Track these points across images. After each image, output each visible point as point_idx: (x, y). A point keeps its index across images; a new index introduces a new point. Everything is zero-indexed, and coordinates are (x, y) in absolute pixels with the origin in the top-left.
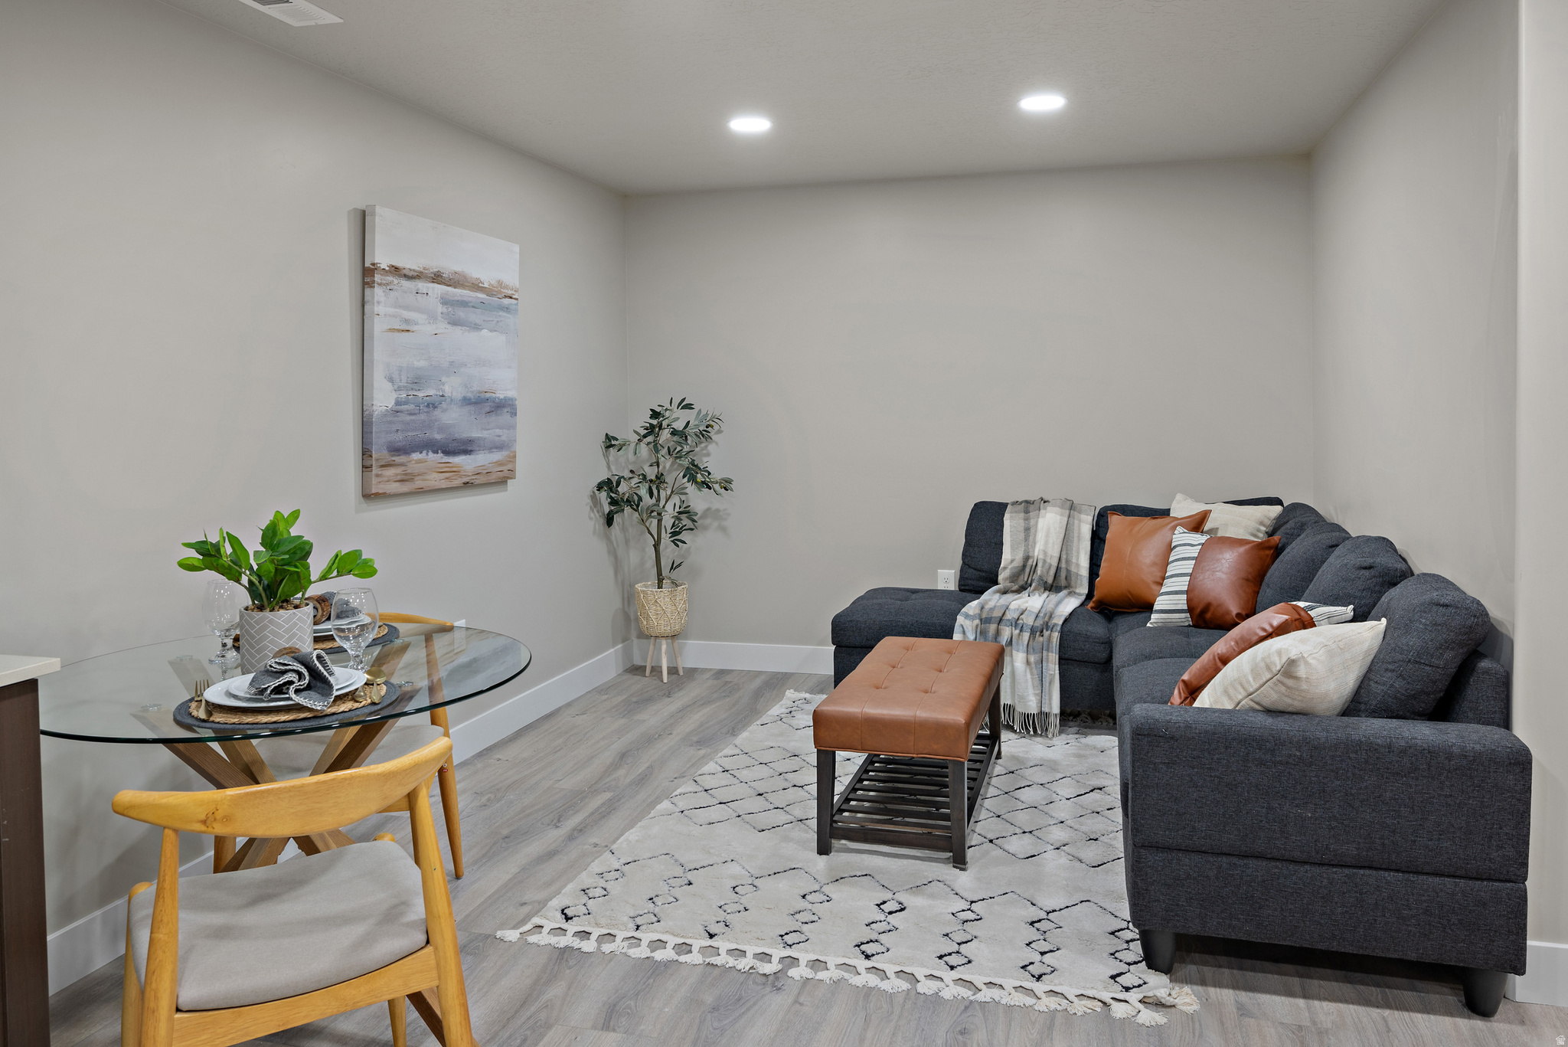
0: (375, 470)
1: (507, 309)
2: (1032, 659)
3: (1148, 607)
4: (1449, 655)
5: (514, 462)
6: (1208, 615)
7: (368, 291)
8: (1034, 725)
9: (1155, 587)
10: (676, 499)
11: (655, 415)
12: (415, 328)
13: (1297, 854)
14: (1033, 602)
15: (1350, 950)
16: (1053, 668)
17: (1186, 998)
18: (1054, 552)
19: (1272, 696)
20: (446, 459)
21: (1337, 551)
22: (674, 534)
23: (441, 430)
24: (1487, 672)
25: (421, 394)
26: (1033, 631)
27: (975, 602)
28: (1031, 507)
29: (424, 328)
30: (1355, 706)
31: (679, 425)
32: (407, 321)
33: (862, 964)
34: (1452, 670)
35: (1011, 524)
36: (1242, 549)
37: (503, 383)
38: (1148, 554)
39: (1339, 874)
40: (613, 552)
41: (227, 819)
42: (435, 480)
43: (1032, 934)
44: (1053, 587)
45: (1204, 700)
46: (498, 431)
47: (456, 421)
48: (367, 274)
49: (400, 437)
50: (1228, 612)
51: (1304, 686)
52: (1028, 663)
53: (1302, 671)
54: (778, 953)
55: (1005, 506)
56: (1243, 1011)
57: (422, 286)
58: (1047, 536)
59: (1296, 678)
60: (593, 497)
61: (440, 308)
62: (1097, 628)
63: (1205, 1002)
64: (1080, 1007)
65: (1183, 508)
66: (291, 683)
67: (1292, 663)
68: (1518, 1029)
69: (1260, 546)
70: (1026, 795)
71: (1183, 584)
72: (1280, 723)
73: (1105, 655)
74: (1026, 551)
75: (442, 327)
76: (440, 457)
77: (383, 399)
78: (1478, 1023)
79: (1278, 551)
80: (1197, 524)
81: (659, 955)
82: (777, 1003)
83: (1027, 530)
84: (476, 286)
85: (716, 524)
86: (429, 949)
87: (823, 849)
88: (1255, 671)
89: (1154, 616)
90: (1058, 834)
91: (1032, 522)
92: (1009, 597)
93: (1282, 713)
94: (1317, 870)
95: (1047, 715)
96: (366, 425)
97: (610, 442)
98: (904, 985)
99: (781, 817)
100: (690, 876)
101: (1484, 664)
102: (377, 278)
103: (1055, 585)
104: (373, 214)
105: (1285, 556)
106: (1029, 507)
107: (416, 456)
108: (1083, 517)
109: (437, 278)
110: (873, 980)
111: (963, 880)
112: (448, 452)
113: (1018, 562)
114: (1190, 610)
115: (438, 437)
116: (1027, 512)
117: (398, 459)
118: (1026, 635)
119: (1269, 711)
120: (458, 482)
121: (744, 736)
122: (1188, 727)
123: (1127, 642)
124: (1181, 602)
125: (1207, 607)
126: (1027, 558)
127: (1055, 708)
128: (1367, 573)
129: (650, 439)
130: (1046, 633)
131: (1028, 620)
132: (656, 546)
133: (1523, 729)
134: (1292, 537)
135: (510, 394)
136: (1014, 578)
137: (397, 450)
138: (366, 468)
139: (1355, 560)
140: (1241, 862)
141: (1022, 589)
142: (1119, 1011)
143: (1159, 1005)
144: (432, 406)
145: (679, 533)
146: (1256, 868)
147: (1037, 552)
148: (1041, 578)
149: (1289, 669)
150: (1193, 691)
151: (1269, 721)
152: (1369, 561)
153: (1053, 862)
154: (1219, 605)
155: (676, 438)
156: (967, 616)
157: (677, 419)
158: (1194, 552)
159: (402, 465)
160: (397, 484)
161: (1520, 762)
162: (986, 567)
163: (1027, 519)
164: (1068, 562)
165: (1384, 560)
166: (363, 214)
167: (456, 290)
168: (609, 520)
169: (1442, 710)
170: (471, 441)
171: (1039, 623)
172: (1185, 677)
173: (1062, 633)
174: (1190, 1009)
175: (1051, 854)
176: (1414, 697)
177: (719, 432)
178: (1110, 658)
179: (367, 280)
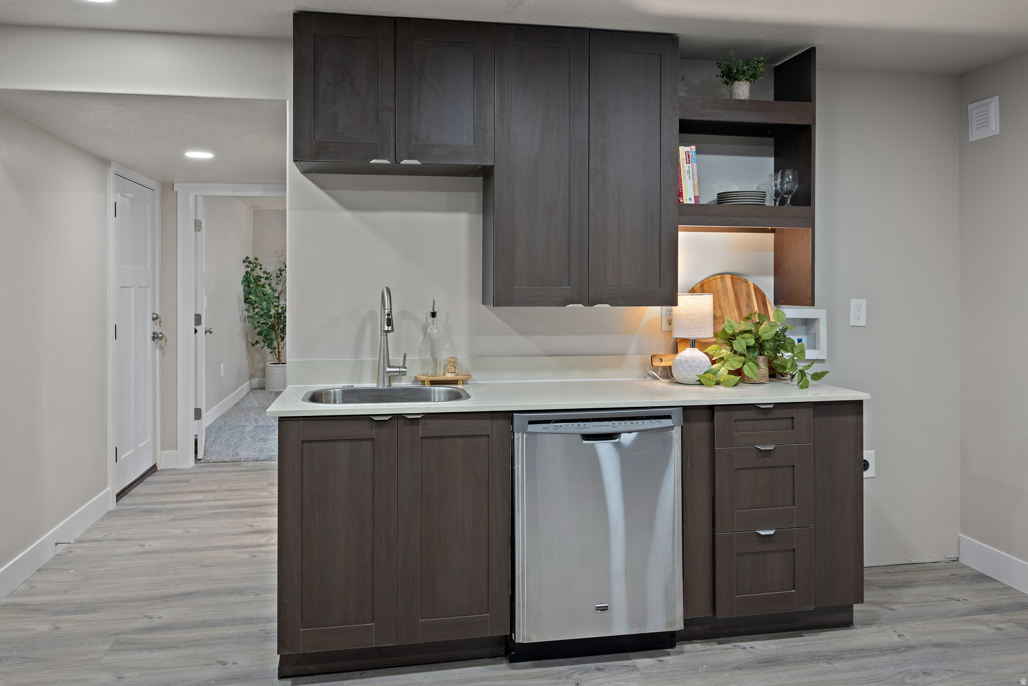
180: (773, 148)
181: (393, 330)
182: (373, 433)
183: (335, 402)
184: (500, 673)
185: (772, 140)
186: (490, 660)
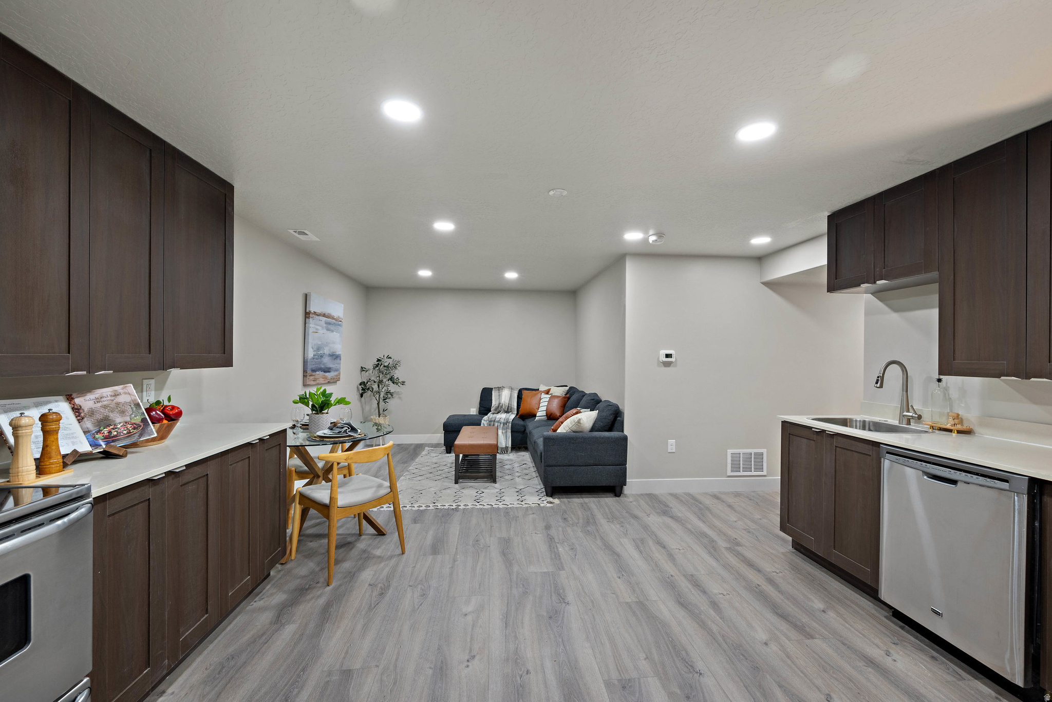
0: (308, 377)
1: (339, 325)
2: (504, 432)
3: (535, 416)
4: (611, 416)
5: (340, 375)
6: (552, 416)
7: (307, 320)
8: (505, 451)
9: (537, 410)
10: (385, 388)
11: (378, 360)
12: (319, 331)
13: (581, 464)
14: (502, 416)
15: (591, 485)
16: (509, 434)
17: (556, 501)
18: (507, 402)
19: (575, 428)
20: (324, 374)
21: (585, 397)
22: (384, 400)
23: (323, 364)
24: (619, 420)
25: (319, 353)
26: (504, 424)
27: (486, 417)
28: (500, 389)
29: (321, 331)
30: (593, 429)
31: (386, 364)
32: (317, 329)
33: (477, 504)
34: (612, 420)
35: (494, 394)
36: (560, 398)
37: (338, 348)
38: (534, 402)
39: (589, 468)
40: (362, 406)
41: (351, 458)
42: (321, 381)
43: (517, 494)
44: (507, 412)
45: (559, 431)
46: (337, 365)
47: (327, 362)
48: (307, 315)
49: (314, 366)
50: (557, 415)
51: (582, 425)
52: (503, 433)
53: (582, 422)
54: (454, 505)
55: (492, 389)
56: (569, 502)
57: (321, 318)
58: (505, 397)
59: (581, 423)
60: (358, 388)
61: (324, 325)
62: (521, 422)
63: (561, 501)
64: (533, 505)
65: (543, 388)
66: (347, 430)
67: (580, 419)
68: (625, 498)
69: (564, 398)
70: (506, 467)
71: (545, 408)
72: (577, 434)
73: (523, 430)
74: (499, 402)
75: (325, 331)
76: (322, 373)
77: (311, 354)
78: (617, 498)
79: (569, 398)
80: (547, 392)
81: (421, 508)
82: (458, 514)
83: (499, 395)
84: (333, 318)
85: (397, 396)
86: (392, 493)
87: (456, 482)
88: (571, 423)
89: (536, 418)
90: (517, 474)
91: (501, 393)
92: (495, 415)
93: (577, 432)
94: (585, 467)
95: (508, 447)
96: (305, 362)
97: (363, 369)
98: (490, 507)
99: (440, 477)
100: (421, 492)
101: (618, 418)
102: (311, 315)
103: (508, 411)
104: (310, 295)
105: (572, 399)
106: (499, 389)
107: (317, 373)
108: (515, 391)
109: (324, 315)
110: (481, 507)
111: (496, 485)
112: (325, 372)
113: (497, 405)
114: (547, 415)
115: (323, 366)
116: (499, 390)
117: (314, 374)
118: (502, 425)
119: (574, 432)
120: (327, 381)
121: (418, 460)
122: (557, 436)
123: (530, 425)
124: (544, 413)
125: (551, 414)
126: (500, 404)
127: (510, 445)
128: (593, 401)
129: (377, 368)
130: (507, 424)
131: (503, 421)
132: (378, 404)
133: (626, 432)
134: (571, 395)
135: (340, 353)
136: (496, 410)
137: (314, 371)
138: (304, 376)
139: (589, 398)
140: (568, 467)
141: (499, 412)
142: (542, 505)
143: (551, 503)
144: (322, 356)
145: (386, 399)
146: (572, 468)
147: (503, 401)
148: (504, 409)
149: (579, 421)
150: (555, 431)
151: (575, 434)
152: (593, 398)
153: (518, 480)
154: (555, 414)
155: (386, 368)
156: (484, 420)
157: (386, 362)
158: (548, 400)
159: (314, 375)
160: (313, 382)
161: (625, 439)
162: (487, 407)
163: (499, 392)
164: (511, 404)
165: (596, 398)
166: (306, 295)
167: (329, 319)
168: (362, 396)
169: (610, 429)
170: (330, 368)
171: (505, 421)
172: (552, 428)
173: (512, 424)
174: (557, 503)
175: (517, 478)
176: (604, 427)
177: (399, 366)
178: (525, 430)
179: (307, 316)
182: (815, 437)
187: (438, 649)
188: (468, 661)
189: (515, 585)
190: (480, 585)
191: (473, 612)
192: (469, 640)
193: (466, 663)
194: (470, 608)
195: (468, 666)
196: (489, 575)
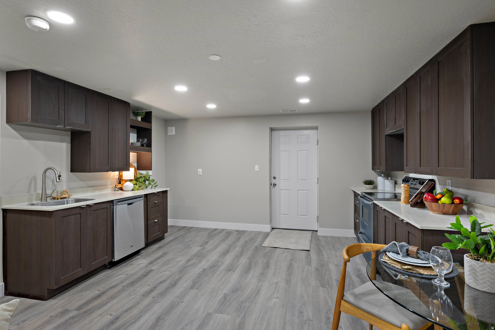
180: (136, 132)
181: (60, 181)
182: (81, 211)
183: (65, 204)
184: (108, 272)
185: (136, 130)
186: (102, 271)
187: (290, 287)
188: (278, 282)
189: (245, 308)
190: (266, 313)
191: (273, 298)
192: (277, 288)
193: (279, 282)
194: (274, 300)
195: (278, 281)
196: (259, 318)
